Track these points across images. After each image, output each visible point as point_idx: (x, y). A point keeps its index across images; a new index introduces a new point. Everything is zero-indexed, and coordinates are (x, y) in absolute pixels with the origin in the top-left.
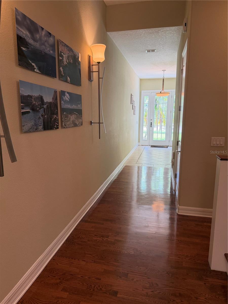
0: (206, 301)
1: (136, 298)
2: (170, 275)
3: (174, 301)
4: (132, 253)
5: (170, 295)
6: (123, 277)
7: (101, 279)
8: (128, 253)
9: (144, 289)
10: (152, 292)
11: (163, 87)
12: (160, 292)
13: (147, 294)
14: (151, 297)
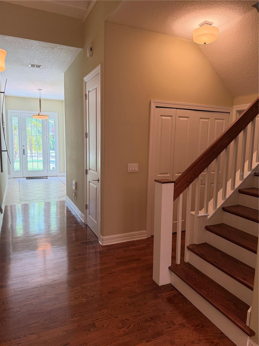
0: (171, 313)
1: (118, 342)
2: (132, 305)
3: (150, 326)
4: (84, 300)
5: (144, 322)
6: (91, 329)
7: (69, 343)
8: (80, 302)
9: (119, 330)
10: (128, 328)
11: (40, 108)
12: (135, 325)
13: (125, 332)
14: (130, 334)
